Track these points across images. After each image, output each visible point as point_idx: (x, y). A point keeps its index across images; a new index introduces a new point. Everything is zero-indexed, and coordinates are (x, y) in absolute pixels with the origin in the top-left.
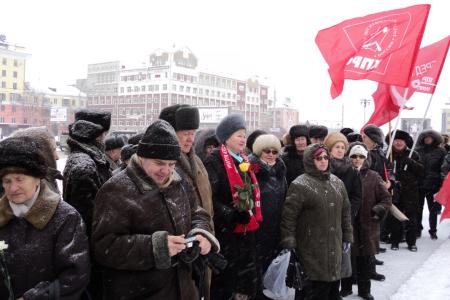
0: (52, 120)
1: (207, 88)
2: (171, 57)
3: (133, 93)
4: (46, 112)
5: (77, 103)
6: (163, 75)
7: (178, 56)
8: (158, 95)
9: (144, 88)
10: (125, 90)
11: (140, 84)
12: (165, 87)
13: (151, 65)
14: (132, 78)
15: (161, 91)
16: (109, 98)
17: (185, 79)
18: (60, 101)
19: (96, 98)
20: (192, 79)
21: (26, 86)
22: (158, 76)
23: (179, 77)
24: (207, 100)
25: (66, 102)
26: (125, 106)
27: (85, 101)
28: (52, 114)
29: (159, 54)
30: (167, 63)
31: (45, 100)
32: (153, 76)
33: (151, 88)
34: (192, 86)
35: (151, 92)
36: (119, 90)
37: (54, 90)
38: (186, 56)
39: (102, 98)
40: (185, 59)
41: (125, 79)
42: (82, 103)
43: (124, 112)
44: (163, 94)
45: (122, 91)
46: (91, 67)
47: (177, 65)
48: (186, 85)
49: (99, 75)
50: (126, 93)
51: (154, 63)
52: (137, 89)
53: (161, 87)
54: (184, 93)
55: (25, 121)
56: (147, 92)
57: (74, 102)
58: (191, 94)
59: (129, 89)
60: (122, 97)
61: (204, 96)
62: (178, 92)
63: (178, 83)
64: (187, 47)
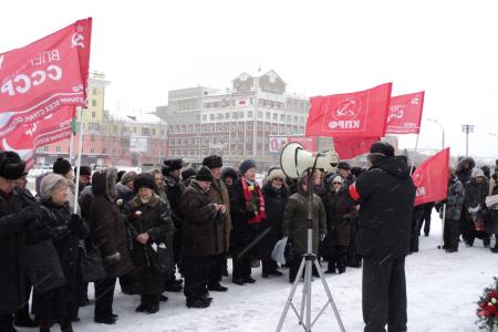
0: (132, 150)
1: (296, 114)
2: (256, 83)
3: (215, 121)
4: (125, 142)
5: (157, 132)
6: (248, 101)
7: (264, 80)
8: (243, 123)
9: (228, 115)
10: (208, 117)
11: (223, 111)
12: (250, 114)
13: (235, 91)
14: (216, 105)
15: (246, 119)
16: (191, 126)
17: (272, 106)
18: (139, 131)
19: (178, 126)
20: (279, 105)
21: (105, 114)
22: (242, 103)
23: (264, 103)
24: (295, 127)
25: (145, 131)
26: (208, 135)
27: (166, 129)
28: (132, 144)
29: (244, 79)
30: (253, 89)
31: (125, 129)
32: (237, 102)
33: (235, 115)
34: (279, 113)
35: (235, 120)
36: (202, 117)
37: (134, 118)
38: (272, 80)
39: (184, 126)
40: (271, 84)
41: (208, 105)
42: (162, 132)
43: (207, 141)
44: (248, 122)
45: (205, 119)
46: (172, 94)
47: (263, 90)
48: (272, 111)
49: (179, 102)
50: (208, 121)
51: (238, 89)
52: (220, 116)
53: (246, 115)
54: (272, 121)
55: (104, 152)
56: (232, 120)
57: (154, 130)
58: (279, 121)
59: (212, 117)
60: (205, 125)
61: (292, 123)
62: (264, 119)
63: (264, 110)
64: (273, 71)
